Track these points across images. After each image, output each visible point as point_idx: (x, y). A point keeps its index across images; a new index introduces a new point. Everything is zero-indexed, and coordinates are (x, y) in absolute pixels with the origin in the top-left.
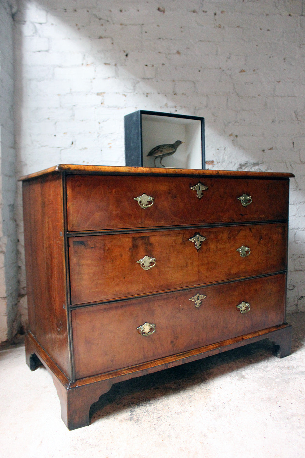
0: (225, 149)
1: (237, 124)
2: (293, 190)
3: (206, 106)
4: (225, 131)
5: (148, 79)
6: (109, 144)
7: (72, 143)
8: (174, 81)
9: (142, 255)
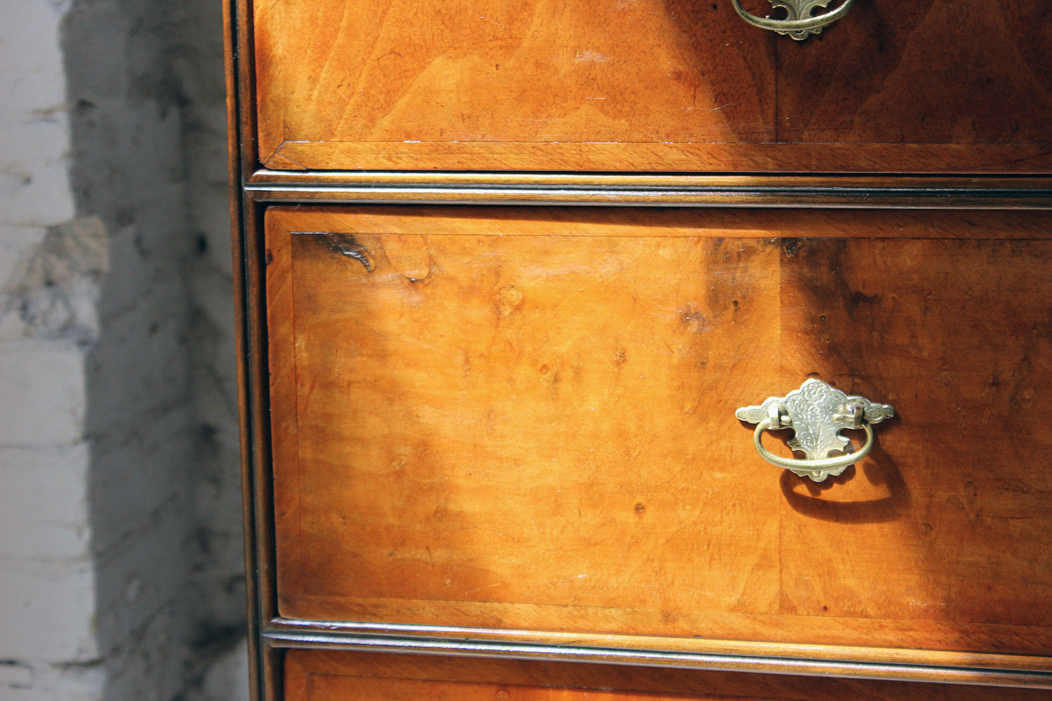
9: (782, 369)
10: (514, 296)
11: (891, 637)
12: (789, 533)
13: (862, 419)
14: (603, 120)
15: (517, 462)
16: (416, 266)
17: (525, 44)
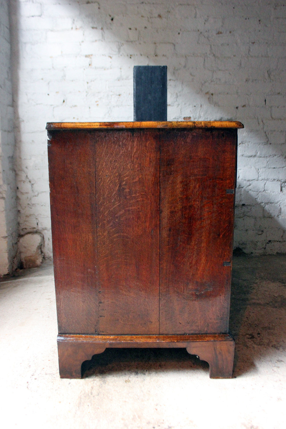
0: (201, 106)
1: (213, 83)
2: (264, 144)
3: (185, 67)
4: (201, 90)
5: (132, 42)
6: (96, 102)
7: (64, 101)
8: (155, 43)
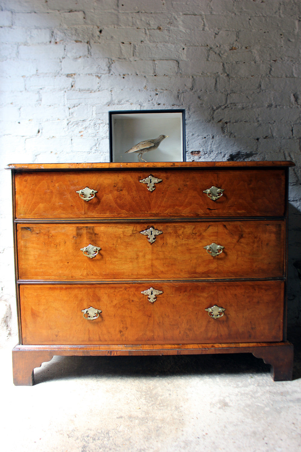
0: (213, 137)
1: (227, 109)
3: (192, 89)
4: (213, 118)
5: (124, 59)
6: (80, 132)
7: (39, 132)
8: (154, 60)
9: (86, 244)
10: (51, 235)
11: (101, 278)
12: (88, 265)
13: (97, 249)
14: (62, 211)
15: (52, 257)
16: (38, 231)
17: (52, 202)
